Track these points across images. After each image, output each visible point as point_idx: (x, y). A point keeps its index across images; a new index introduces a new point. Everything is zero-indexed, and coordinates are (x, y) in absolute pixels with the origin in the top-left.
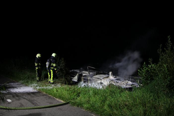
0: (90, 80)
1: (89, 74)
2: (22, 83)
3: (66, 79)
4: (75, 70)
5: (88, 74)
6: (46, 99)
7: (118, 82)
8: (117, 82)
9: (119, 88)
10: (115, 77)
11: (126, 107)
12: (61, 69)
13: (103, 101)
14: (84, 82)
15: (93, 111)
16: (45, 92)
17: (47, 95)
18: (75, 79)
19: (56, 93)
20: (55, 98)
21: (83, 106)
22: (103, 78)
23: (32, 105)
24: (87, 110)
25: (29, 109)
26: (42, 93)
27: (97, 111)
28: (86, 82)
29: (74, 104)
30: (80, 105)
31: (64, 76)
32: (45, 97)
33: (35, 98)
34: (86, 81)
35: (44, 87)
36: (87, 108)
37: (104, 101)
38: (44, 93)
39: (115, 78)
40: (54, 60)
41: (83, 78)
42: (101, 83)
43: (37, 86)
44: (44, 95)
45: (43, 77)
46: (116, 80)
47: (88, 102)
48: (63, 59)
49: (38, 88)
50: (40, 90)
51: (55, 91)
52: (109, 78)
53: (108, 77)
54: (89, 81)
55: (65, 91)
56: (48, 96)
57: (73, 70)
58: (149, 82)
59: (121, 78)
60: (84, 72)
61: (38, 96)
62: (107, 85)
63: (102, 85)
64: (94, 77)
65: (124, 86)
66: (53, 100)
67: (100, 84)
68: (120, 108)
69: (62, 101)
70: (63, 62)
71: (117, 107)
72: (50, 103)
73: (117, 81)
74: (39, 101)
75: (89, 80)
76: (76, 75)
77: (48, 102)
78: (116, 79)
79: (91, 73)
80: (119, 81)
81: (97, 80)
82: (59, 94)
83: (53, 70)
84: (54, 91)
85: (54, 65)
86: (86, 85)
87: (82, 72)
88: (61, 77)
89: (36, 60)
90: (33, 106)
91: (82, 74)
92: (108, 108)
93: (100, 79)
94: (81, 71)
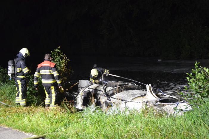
22: (132, 100)
64: (115, 96)
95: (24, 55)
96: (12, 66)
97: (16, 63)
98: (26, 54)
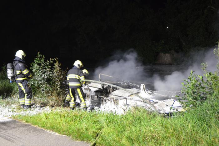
6: (30, 132)
10: (150, 92)
16: (25, 120)
17: (29, 125)
19: (46, 121)
20: (43, 129)
26: (20, 123)
33: (10, 132)
35: (22, 112)
38: (24, 122)
39: (150, 94)
42: (126, 105)
44: (24, 126)
50: (14, 118)
51: (44, 119)
52: (139, 95)
55: (61, 117)
56: (32, 127)
58: (198, 102)
61: (14, 127)
66: (42, 133)
74: (18, 136)
78: (152, 96)
81: (118, 100)
82: (50, 123)
84: (41, 119)
91: (90, 88)
93: (123, 98)
95: (21, 57)
96: (11, 68)
97: (15, 66)
98: (23, 56)
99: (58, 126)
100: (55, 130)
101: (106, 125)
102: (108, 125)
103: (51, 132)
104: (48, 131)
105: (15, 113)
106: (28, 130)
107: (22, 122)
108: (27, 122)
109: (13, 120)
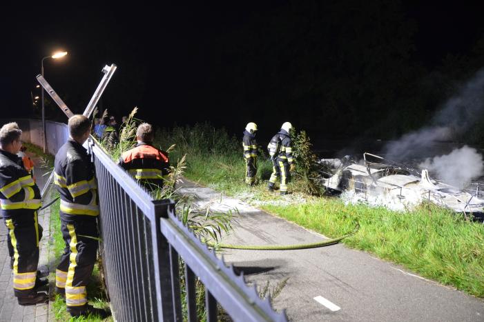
0: (372, 187)
1: (369, 171)
2: (216, 190)
3: (312, 181)
4: (329, 160)
5: (367, 172)
6: (287, 231)
7: (445, 197)
8: (443, 196)
9: (448, 211)
10: (435, 182)
11: (475, 261)
12: (299, 159)
13: (419, 242)
14: (357, 191)
15: (398, 263)
16: (277, 213)
17: (283, 221)
18: (332, 182)
19: (305, 216)
20: (303, 227)
21: (374, 251)
22: (405, 185)
23: (261, 241)
24: (383, 260)
25: (261, 249)
26: (272, 216)
27: (409, 263)
28: (360, 191)
29: (353, 245)
30: (366, 247)
31: (307, 175)
32: (282, 224)
33: (262, 227)
34: (361, 188)
36: (385, 256)
37: (423, 243)
38: (276, 216)
39: (435, 184)
40: (288, 140)
41: (353, 180)
42: (401, 197)
43: (253, 199)
44: (277, 221)
45: (259, 177)
46: (439, 190)
47: (383, 241)
48: (303, 133)
49: (258, 203)
50: (263, 208)
51: (302, 214)
52: (419, 184)
53: (416, 182)
54: (368, 191)
56: (288, 223)
57: (323, 160)
59: (451, 187)
60: (354, 166)
61: (265, 222)
62: (414, 203)
63: (402, 200)
64: (382, 179)
65: (460, 208)
66: (303, 234)
67: (397, 199)
68: (461, 260)
69: (323, 236)
70: (304, 140)
71: (454, 258)
72: (300, 239)
73: (443, 194)
74: (273, 234)
75: (368, 188)
76: (333, 173)
77: (293, 237)
78: (437, 187)
79: (373, 171)
80: (445, 194)
81: (389, 190)
82: (312, 220)
83: (285, 161)
84: (299, 213)
85: (288, 150)
86: (362, 199)
87: (349, 167)
88: (299, 176)
89: (246, 138)
90: (265, 245)
91: (351, 171)
92: (433, 258)
93: (396, 187)
94: (346, 163)
95: (288, 131)
98: (290, 130)
99: (323, 225)
100: (321, 231)
101: (393, 230)
102: (395, 230)
103: (315, 233)
104: (311, 231)
105: (264, 202)
106: (283, 227)
107: (273, 214)
108: (280, 215)
109: (262, 212)
